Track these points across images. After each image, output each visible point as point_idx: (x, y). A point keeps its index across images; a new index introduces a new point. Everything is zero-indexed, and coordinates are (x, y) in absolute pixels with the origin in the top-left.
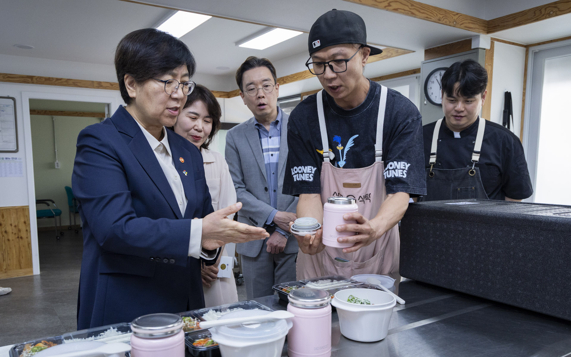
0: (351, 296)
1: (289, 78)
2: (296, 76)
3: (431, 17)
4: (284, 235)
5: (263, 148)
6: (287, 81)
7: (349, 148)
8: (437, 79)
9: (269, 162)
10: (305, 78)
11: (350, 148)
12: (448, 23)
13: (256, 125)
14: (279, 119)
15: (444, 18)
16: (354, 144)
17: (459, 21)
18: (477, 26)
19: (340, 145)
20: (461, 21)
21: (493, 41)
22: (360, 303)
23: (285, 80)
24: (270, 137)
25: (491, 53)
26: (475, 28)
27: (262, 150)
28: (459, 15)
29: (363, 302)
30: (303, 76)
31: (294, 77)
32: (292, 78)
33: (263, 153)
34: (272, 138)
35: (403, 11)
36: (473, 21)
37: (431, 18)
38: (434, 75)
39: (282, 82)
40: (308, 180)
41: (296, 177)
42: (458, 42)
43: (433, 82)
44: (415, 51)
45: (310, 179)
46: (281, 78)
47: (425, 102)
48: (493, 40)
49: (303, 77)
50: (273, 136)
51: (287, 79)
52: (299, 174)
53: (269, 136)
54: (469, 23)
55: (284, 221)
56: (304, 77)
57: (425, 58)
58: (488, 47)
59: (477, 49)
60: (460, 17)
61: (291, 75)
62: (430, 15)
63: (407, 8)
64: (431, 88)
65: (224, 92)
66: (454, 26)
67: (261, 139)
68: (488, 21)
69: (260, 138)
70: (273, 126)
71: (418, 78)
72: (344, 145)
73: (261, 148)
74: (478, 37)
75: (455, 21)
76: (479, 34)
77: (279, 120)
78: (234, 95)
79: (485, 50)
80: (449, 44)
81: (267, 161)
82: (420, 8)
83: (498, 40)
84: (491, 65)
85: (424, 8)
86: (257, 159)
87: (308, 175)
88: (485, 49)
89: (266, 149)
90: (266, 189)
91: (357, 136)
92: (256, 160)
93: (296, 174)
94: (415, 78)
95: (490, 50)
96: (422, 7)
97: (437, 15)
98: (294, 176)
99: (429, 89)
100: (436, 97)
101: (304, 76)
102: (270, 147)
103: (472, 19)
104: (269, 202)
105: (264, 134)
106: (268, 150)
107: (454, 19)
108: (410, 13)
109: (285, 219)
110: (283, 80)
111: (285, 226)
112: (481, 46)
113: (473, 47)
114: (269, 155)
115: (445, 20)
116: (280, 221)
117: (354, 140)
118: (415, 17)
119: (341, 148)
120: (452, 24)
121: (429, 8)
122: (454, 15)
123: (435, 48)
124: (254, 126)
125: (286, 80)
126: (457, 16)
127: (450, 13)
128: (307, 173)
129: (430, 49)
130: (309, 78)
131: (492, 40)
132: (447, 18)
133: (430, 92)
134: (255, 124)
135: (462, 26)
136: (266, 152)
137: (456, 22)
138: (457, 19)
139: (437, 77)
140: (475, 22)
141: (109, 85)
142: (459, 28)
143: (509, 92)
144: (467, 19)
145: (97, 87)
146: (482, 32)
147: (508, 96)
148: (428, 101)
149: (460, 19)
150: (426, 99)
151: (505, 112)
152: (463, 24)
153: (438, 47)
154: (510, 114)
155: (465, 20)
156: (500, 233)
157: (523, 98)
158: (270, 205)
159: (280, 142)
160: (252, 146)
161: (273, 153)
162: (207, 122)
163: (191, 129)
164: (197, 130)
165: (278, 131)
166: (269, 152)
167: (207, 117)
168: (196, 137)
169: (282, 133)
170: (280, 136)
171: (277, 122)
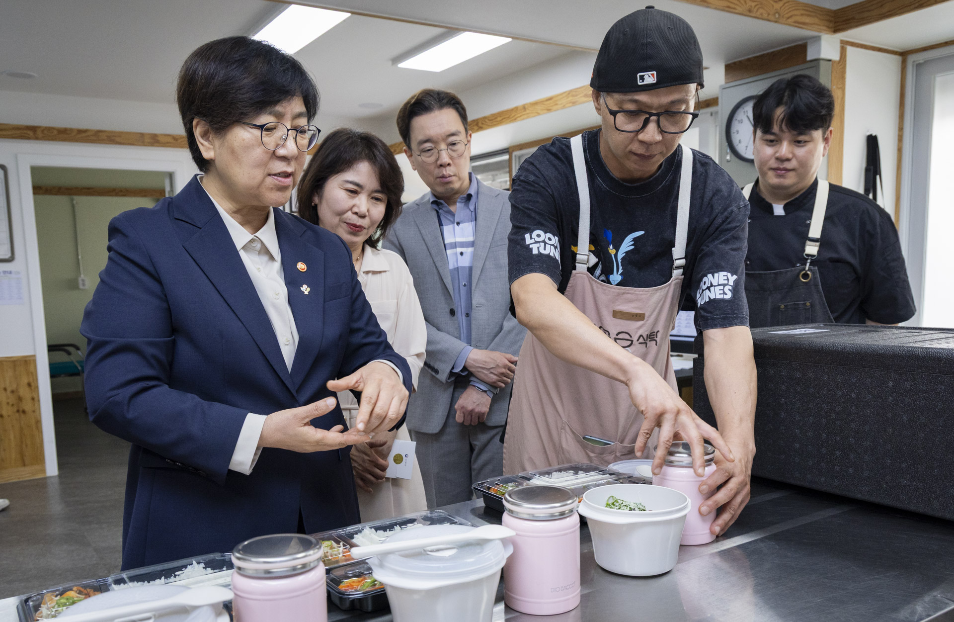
0: (611, 498)
1: (487, 121)
2: (500, 117)
3: (736, 7)
4: (486, 391)
5: (447, 242)
6: (484, 126)
7: (625, 254)
8: (749, 115)
9: (456, 266)
10: (515, 119)
11: (628, 252)
12: (765, 16)
13: (433, 203)
14: (472, 191)
15: (758, 7)
16: (633, 247)
17: (785, 13)
18: (815, 20)
20: (787, 13)
21: (845, 46)
22: (629, 508)
23: (480, 125)
24: (458, 224)
25: (841, 67)
26: (813, 24)
27: (445, 245)
28: (784, 2)
29: (633, 507)
31: (496, 118)
32: (493, 120)
33: (446, 250)
34: (461, 225)
36: (809, 11)
37: (734, 9)
38: (743, 108)
39: (476, 128)
41: (539, 248)
42: (783, 50)
43: (741, 122)
44: (708, 67)
46: (476, 120)
47: (728, 157)
48: (844, 44)
49: (512, 117)
50: (463, 222)
51: (484, 122)
53: (456, 221)
54: (802, 15)
55: (483, 365)
56: (513, 119)
57: (726, 78)
59: (817, 60)
60: (787, 5)
61: (492, 115)
62: (734, 3)
64: (738, 132)
66: (776, 22)
67: (441, 227)
68: (835, 11)
69: (441, 224)
70: (463, 204)
71: (713, 115)
73: (442, 241)
74: (817, 39)
75: (777, 12)
76: (820, 34)
77: (473, 193)
79: (831, 63)
80: (767, 54)
81: (454, 265)
83: (853, 44)
84: (841, 88)
86: (435, 261)
88: (830, 60)
89: (451, 244)
90: (452, 312)
91: (643, 232)
92: (435, 263)
93: (536, 242)
94: (709, 114)
95: (839, 62)
97: (745, 2)
98: (534, 246)
99: (734, 133)
101: (514, 116)
102: (459, 239)
103: (807, 9)
104: (457, 335)
105: (447, 218)
106: (455, 245)
107: (776, 9)
109: (485, 362)
110: (477, 124)
111: (485, 374)
112: (824, 55)
113: (809, 58)
114: (456, 254)
115: (761, 11)
116: (477, 365)
117: (636, 239)
118: (708, 7)
119: (613, 251)
120: (773, 18)
122: (776, 2)
123: (744, 60)
124: (429, 205)
126: (781, 4)
129: (735, 63)
130: (523, 119)
132: (763, 9)
133: (736, 138)
134: (431, 201)
135: (790, 20)
136: (451, 248)
137: (779, 14)
138: (781, 8)
139: (747, 111)
140: (812, 14)
141: (170, 140)
142: (785, 24)
143: (874, 135)
144: (796, 8)
145: (149, 143)
146: (824, 30)
147: (872, 143)
148: (733, 155)
149: (786, 8)
150: (729, 151)
151: (867, 170)
152: (791, 16)
153: (749, 60)
154: (877, 174)
155: (794, 10)
156: (869, 381)
157: (898, 146)
158: (460, 340)
159: (476, 230)
160: (426, 239)
161: (462, 251)
162: (377, 199)
163: (347, 211)
164: (356, 213)
165: (472, 212)
166: (456, 248)
167: (377, 191)
168: (355, 226)
169: (478, 216)
170: (475, 222)
171: (469, 197)
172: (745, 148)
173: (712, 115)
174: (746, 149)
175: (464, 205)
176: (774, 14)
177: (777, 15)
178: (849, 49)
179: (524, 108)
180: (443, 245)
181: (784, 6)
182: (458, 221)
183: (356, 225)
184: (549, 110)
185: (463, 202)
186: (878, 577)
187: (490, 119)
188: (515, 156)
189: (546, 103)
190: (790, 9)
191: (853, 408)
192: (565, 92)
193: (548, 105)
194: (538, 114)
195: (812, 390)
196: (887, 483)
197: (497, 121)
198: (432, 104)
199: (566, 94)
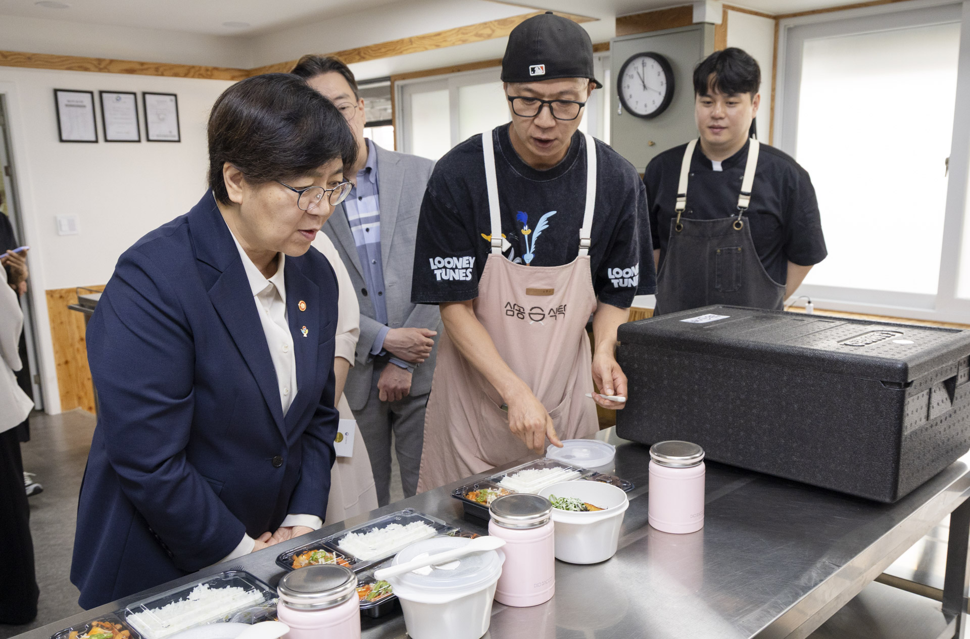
1: (373, 51)
2: (384, 48)
4: (406, 369)
5: (350, 218)
6: (367, 56)
7: (541, 233)
8: (639, 71)
9: (362, 243)
11: (542, 231)
14: (371, 164)
16: (547, 226)
19: (526, 227)
23: (362, 55)
24: (360, 198)
27: (349, 222)
31: (379, 49)
34: (363, 199)
38: (634, 64)
40: (464, 279)
41: (441, 274)
43: (632, 77)
45: (468, 277)
50: (365, 196)
52: (447, 270)
53: (358, 196)
55: (402, 345)
57: (616, 32)
58: (718, 21)
59: (702, 23)
61: (375, 45)
64: (629, 87)
70: (363, 177)
72: (533, 227)
73: (345, 218)
77: (372, 167)
81: (359, 241)
83: (735, 9)
87: (464, 271)
88: (713, 24)
89: (355, 220)
90: (363, 292)
91: (554, 213)
92: (339, 241)
93: (439, 268)
98: (437, 272)
102: (362, 215)
104: (372, 315)
106: (360, 222)
109: (403, 342)
111: (405, 354)
112: (707, 20)
113: (694, 21)
114: (361, 230)
116: (395, 346)
117: (548, 219)
119: (527, 231)
125: (367, 53)
128: (463, 269)
131: (723, 10)
136: (356, 225)
139: (637, 67)
158: (375, 320)
159: (379, 205)
161: (368, 227)
165: (373, 185)
166: (361, 224)
169: (380, 190)
170: (377, 195)
171: (369, 170)
172: (636, 103)
175: (365, 178)
178: (730, 13)
180: (347, 222)
182: (360, 196)
184: (438, 46)
188: (398, 85)
191: (755, 396)
193: (436, 39)
194: (427, 49)
195: (720, 380)
196: (781, 460)
197: (382, 53)
198: (314, 68)
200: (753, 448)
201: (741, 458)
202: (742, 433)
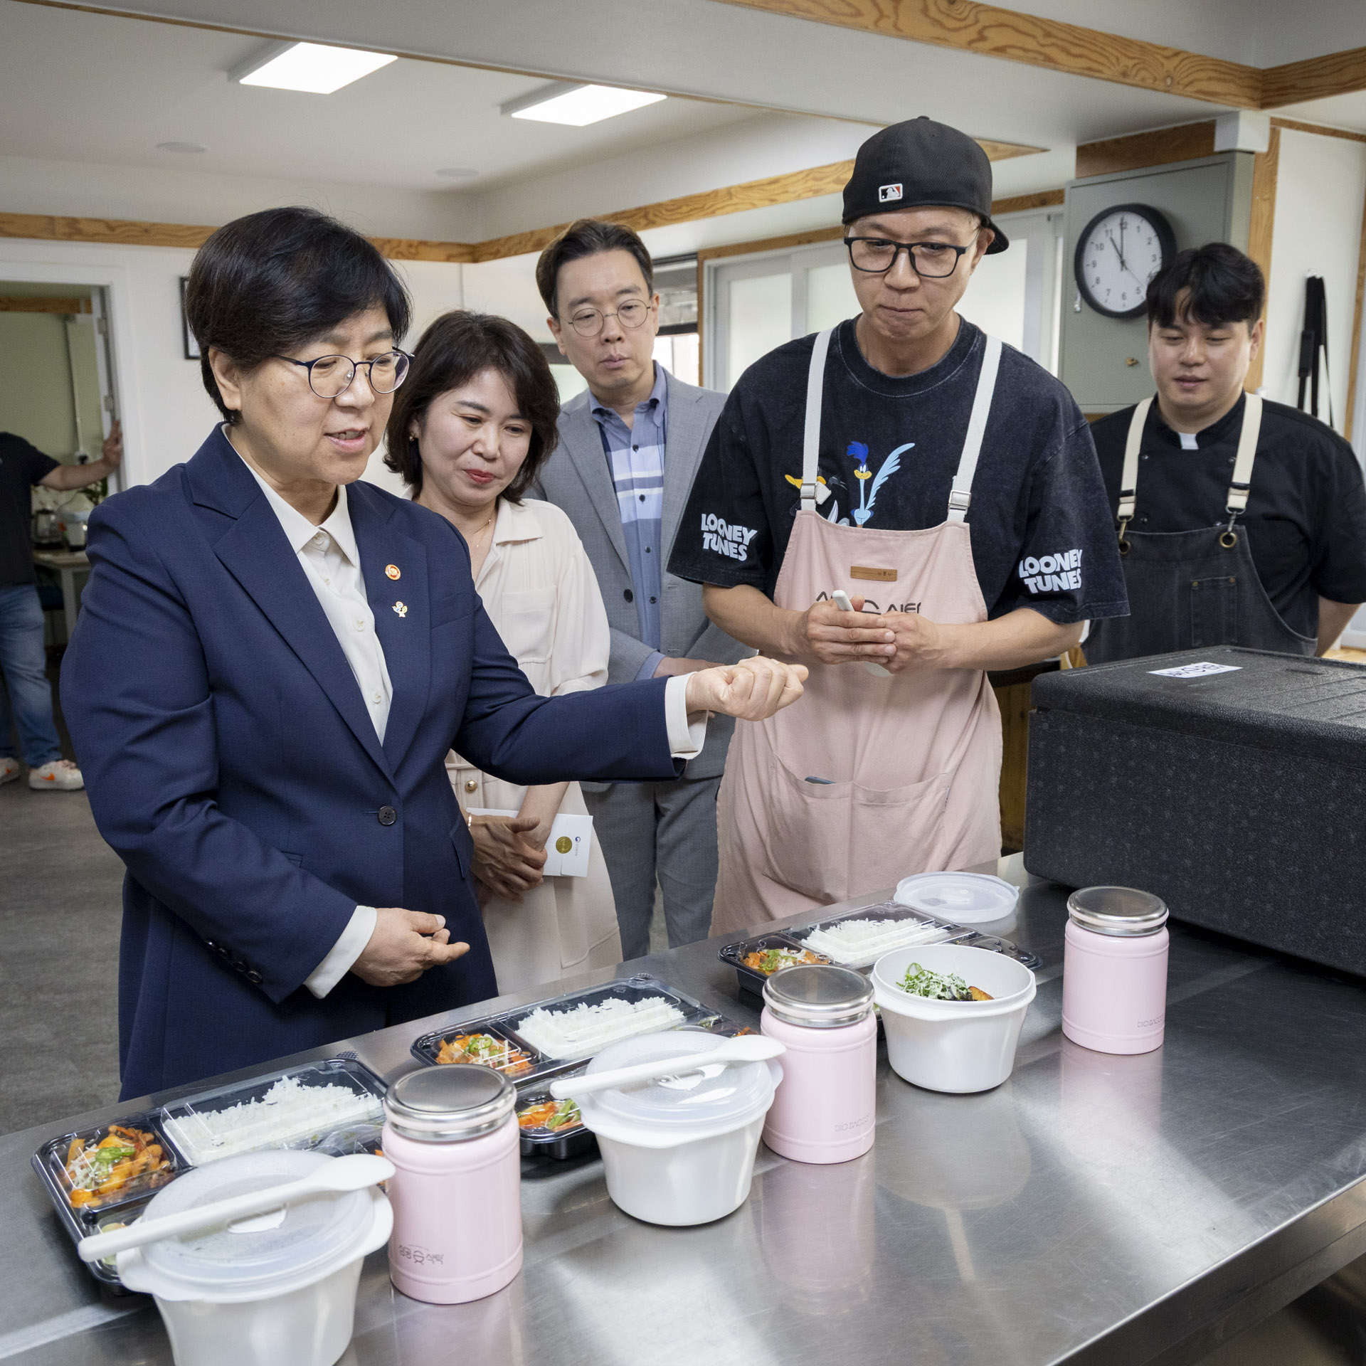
0: (914, 966)
1: (664, 212)
2: (687, 205)
3: (1101, 68)
5: (617, 478)
6: (658, 220)
7: (887, 478)
8: (1114, 237)
9: (633, 519)
10: (713, 212)
11: (890, 476)
12: (1149, 81)
13: (596, 411)
14: (659, 394)
15: (1138, 66)
16: (899, 467)
17: (1182, 76)
18: (1231, 88)
19: (863, 468)
20: (1187, 76)
21: (1278, 128)
22: (941, 987)
23: (651, 217)
24: (636, 448)
25: (1271, 163)
26: (1225, 95)
27: (614, 483)
28: (1180, 57)
29: (947, 985)
30: (706, 207)
31: (680, 207)
32: (671, 210)
33: (615, 492)
34: (640, 450)
35: (1021, 53)
36: (1220, 72)
37: (1100, 71)
38: (1105, 225)
39: (643, 222)
42: (1175, 129)
43: (1101, 247)
44: (1048, 148)
46: (639, 209)
47: (1077, 306)
48: (1276, 124)
49: (708, 208)
50: (645, 445)
51: (657, 213)
53: (633, 445)
54: (1210, 79)
56: (709, 211)
57: (1077, 171)
58: (1262, 147)
59: (1231, 152)
60: (1185, 62)
61: (672, 201)
62: (1099, 63)
63: (1031, 45)
64: (1094, 264)
65: (460, 245)
66: (1166, 92)
67: (608, 453)
68: (1264, 71)
69: (607, 448)
70: (644, 415)
71: (1052, 219)
72: (874, 469)
73: (609, 477)
74: (1234, 116)
75: (1168, 76)
76: (1238, 109)
77: (659, 398)
78: (491, 254)
79: (1253, 157)
80: (1150, 133)
81: (629, 516)
82: (1071, 43)
83: (1291, 125)
84: (1268, 199)
85: (1080, 39)
86: (598, 510)
88: (1252, 153)
89: (623, 482)
90: (628, 595)
91: (910, 446)
92: (597, 513)
93: (710, 531)
94: (1045, 218)
95: (1267, 154)
96: (1075, 37)
97: (1118, 59)
98: (707, 536)
99: (1088, 265)
100: (1109, 290)
101: (712, 206)
102: (637, 474)
103: (1218, 68)
104: (638, 633)
105: (618, 438)
106: (631, 484)
107: (1167, 71)
108: (1041, 58)
110: (646, 216)
112: (1241, 145)
113: (1217, 148)
114: (633, 497)
115: (1143, 74)
117: (901, 456)
118: (1056, 69)
119: (864, 474)
120: (1160, 85)
121: (1095, 40)
122: (1168, 58)
123: (1108, 141)
124: (588, 416)
125: (655, 215)
126: (1176, 61)
127: (1156, 50)
129: (1093, 145)
130: (728, 213)
131: (1273, 126)
132: (1146, 70)
133: (1091, 274)
134: (592, 409)
135: (1190, 89)
136: (625, 488)
137: (1172, 79)
138: (1175, 68)
139: (1111, 231)
140: (1226, 77)
141: (102, 229)
142: (1180, 95)
143: (1318, 276)
144: (1202, 67)
145: (65, 234)
146: (1246, 104)
147: (1315, 289)
148: (1085, 304)
149: (1184, 69)
150: (1079, 295)
151: (1305, 337)
152: (1191, 83)
153: (1117, 141)
154: (1320, 344)
155: (1197, 71)
156: (1301, 776)
157: (1357, 294)
158: (641, 641)
159: (666, 460)
160: (583, 473)
161: (643, 494)
162: (515, 430)
163: (465, 451)
164: (480, 454)
165: (658, 427)
166: (633, 489)
167: (513, 417)
168: (479, 473)
169: (668, 435)
170: (663, 445)
171: (654, 403)
172: (1106, 293)
173: (1049, 218)
174: (1108, 294)
175: (646, 416)
176: (1164, 79)
177: (1169, 82)
178: (1285, 133)
179: (729, 193)
180: (611, 483)
181: (1181, 66)
182: (636, 443)
183: (481, 472)
184: (773, 201)
185: (642, 413)
186: (1306, 1094)
187: (670, 208)
188: (709, 267)
189: (768, 188)
190: (1190, 71)
191: (1276, 814)
192: (801, 172)
193: (771, 190)
194: (754, 206)
195: (1213, 781)
196: (1321, 931)
197: (681, 213)
198: (593, 241)
199: (801, 176)
200: (1269, 907)
201: (1246, 924)
202: (1250, 880)
